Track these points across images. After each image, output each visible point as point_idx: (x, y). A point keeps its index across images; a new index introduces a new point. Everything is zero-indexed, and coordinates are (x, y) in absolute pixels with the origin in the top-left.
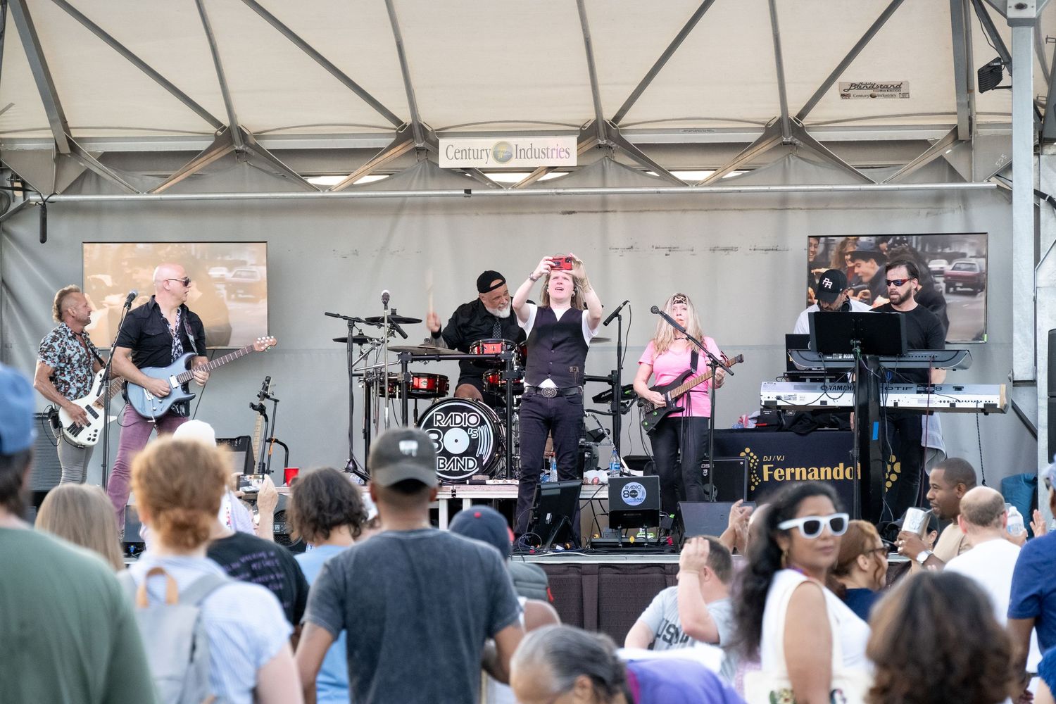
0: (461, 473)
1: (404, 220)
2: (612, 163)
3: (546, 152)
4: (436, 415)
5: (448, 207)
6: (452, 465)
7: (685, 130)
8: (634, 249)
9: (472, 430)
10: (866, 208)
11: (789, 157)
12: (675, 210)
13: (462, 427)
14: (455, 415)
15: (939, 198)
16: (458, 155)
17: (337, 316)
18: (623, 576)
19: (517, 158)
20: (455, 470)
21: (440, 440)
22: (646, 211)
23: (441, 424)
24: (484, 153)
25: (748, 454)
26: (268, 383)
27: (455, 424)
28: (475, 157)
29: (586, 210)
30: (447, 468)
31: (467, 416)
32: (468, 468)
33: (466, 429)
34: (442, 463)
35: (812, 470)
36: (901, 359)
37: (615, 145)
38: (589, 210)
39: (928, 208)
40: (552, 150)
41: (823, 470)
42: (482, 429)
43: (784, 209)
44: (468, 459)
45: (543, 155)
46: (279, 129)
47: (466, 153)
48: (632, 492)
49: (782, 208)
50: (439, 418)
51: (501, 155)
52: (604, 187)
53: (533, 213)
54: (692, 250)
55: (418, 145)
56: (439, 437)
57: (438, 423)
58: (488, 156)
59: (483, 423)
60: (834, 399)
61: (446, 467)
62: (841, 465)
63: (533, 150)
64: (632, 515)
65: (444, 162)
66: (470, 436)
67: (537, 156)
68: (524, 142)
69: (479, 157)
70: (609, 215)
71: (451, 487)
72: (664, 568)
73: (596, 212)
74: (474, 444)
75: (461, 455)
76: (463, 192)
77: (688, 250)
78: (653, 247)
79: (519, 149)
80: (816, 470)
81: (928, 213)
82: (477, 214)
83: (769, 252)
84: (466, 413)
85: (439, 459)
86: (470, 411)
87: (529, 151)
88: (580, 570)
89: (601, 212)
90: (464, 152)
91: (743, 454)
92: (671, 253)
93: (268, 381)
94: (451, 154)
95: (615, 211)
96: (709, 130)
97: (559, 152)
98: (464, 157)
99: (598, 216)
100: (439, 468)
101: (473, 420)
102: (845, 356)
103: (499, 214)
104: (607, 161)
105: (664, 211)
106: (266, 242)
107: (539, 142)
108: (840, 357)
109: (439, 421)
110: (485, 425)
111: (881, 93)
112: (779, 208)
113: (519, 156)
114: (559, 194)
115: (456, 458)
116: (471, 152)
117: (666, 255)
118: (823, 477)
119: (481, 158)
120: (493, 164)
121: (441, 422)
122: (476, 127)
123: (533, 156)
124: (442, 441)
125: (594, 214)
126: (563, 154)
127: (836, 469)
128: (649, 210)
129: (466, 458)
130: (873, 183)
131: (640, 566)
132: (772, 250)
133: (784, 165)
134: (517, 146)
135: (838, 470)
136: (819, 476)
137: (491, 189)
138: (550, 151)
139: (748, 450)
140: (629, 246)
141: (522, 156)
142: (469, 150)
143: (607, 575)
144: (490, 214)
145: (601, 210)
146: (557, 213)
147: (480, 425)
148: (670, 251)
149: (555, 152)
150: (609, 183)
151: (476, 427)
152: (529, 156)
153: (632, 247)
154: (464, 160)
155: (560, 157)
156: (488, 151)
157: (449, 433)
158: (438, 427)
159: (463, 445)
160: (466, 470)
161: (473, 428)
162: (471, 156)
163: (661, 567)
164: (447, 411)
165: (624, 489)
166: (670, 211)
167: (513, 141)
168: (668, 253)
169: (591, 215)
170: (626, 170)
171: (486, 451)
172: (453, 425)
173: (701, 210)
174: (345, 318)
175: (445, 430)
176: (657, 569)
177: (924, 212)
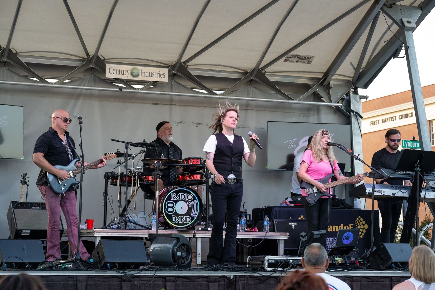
0: (183, 224)
1: (80, 102)
2: (176, 83)
3: (154, 74)
4: (172, 194)
5: (101, 97)
6: (179, 220)
7: (211, 70)
8: (183, 123)
9: (189, 202)
10: (280, 112)
11: (250, 87)
12: (202, 107)
13: (184, 201)
14: (181, 194)
15: (309, 109)
16: (115, 72)
17: (118, 141)
18: (372, 282)
19: (141, 76)
20: (181, 222)
21: (174, 207)
22: (189, 106)
23: (174, 199)
24: (126, 72)
25: (302, 219)
26: (26, 176)
27: (181, 199)
28: (123, 74)
29: (163, 103)
30: (177, 222)
31: (187, 195)
32: (187, 222)
33: (186, 202)
34: (174, 219)
35: (330, 227)
36: (428, 175)
37: (181, 74)
38: (165, 103)
39: (304, 113)
40: (157, 73)
41: (334, 227)
42: (194, 202)
43: (247, 109)
44: (187, 217)
45: (153, 76)
46: (27, 52)
47: (118, 71)
48: (347, 237)
49: (246, 109)
50: (173, 195)
51: (134, 74)
52: (172, 92)
53: (140, 103)
54: (207, 125)
55: (91, 66)
56: (173, 206)
57: (173, 198)
58: (128, 74)
59: (194, 199)
60: (404, 193)
61: (177, 220)
62: (342, 225)
63: (149, 73)
64: (342, 249)
65: (109, 75)
66: (188, 205)
67: (150, 76)
68: (145, 69)
69: (124, 74)
70: (174, 106)
71: (194, 231)
72: (391, 279)
73: (167, 105)
74: (190, 209)
75: (183, 215)
76: (119, 90)
77: (206, 125)
78: (191, 122)
79: (142, 72)
80: (331, 227)
81: (304, 116)
82: (114, 102)
83: (240, 128)
84: (187, 194)
85: (173, 217)
86: (188, 193)
87: (147, 73)
88: (351, 280)
89: (169, 105)
90: (117, 71)
91: (300, 218)
92: (198, 126)
93: (26, 175)
94: (111, 72)
95: (175, 105)
96: (221, 71)
97: (160, 75)
98: (117, 73)
99: (169, 106)
100: (173, 221)
101: (190, 197)
102: (406, 172)
103: (124, 102)
104: (174, 82)
105: (196, 106)
106: (23, 106)
107: (152, 70)
108: (405, 173)
109: (173, 197)
110: (196, 200)
111: (301, 61)
112: (245, 109)
113: (142, 75)
114: (161, 94)
115: (181, 216)
116: (121, 71)
117: (196, 126)
118: (334, 230)
119: (125, 75)
120: (130, 78)
121: (175, 198)
122: (120, 60)
123: (149, 76)
124: (175, 207)
125: (166, 106)
126: (162, 76)
127: (340, 226)
128: (190, 106)
129: (186, 216)
130: (293, 100)
131: (380, 278)
132: (241, 127)
133: (248, 90)
134: (141, 70)
135: (341, 227)
136: (333, 230)
137: (129, 89)
138: (156, 74)
139: (302, 216)
140: (180, 121)
141: (144, 75)
142: (120, 70)
143: (364, 282)
144: (120, 102)
145: (169, 103)
146: (150, 104)
147: (193, 200)
148: (198, 125)
149: (158, 75)
150: (174, 90)
151: (191, 201)
152: (147, 75)
153: (182, 122)
154: (117, 75)
155: (161, 78)
156: (128, 71)
157: (178, 203)
158: (173, 200)
159: (185, 210)
160: (186, 223)
161: (190, 201)
162: (121, 73)
163: (390, 278)
164: (177, 192)
165: (344, 235)
166: (199, 106)
167: (140, 68)
168: (197, 125)
169: (164, 105)
170: (181, 86)
171: (195, 213)
172: (180, 200)
173: (212, 107)
174: (123, 142)
175: (176, 202)
176: (387, 279)
177: (302, 115)
